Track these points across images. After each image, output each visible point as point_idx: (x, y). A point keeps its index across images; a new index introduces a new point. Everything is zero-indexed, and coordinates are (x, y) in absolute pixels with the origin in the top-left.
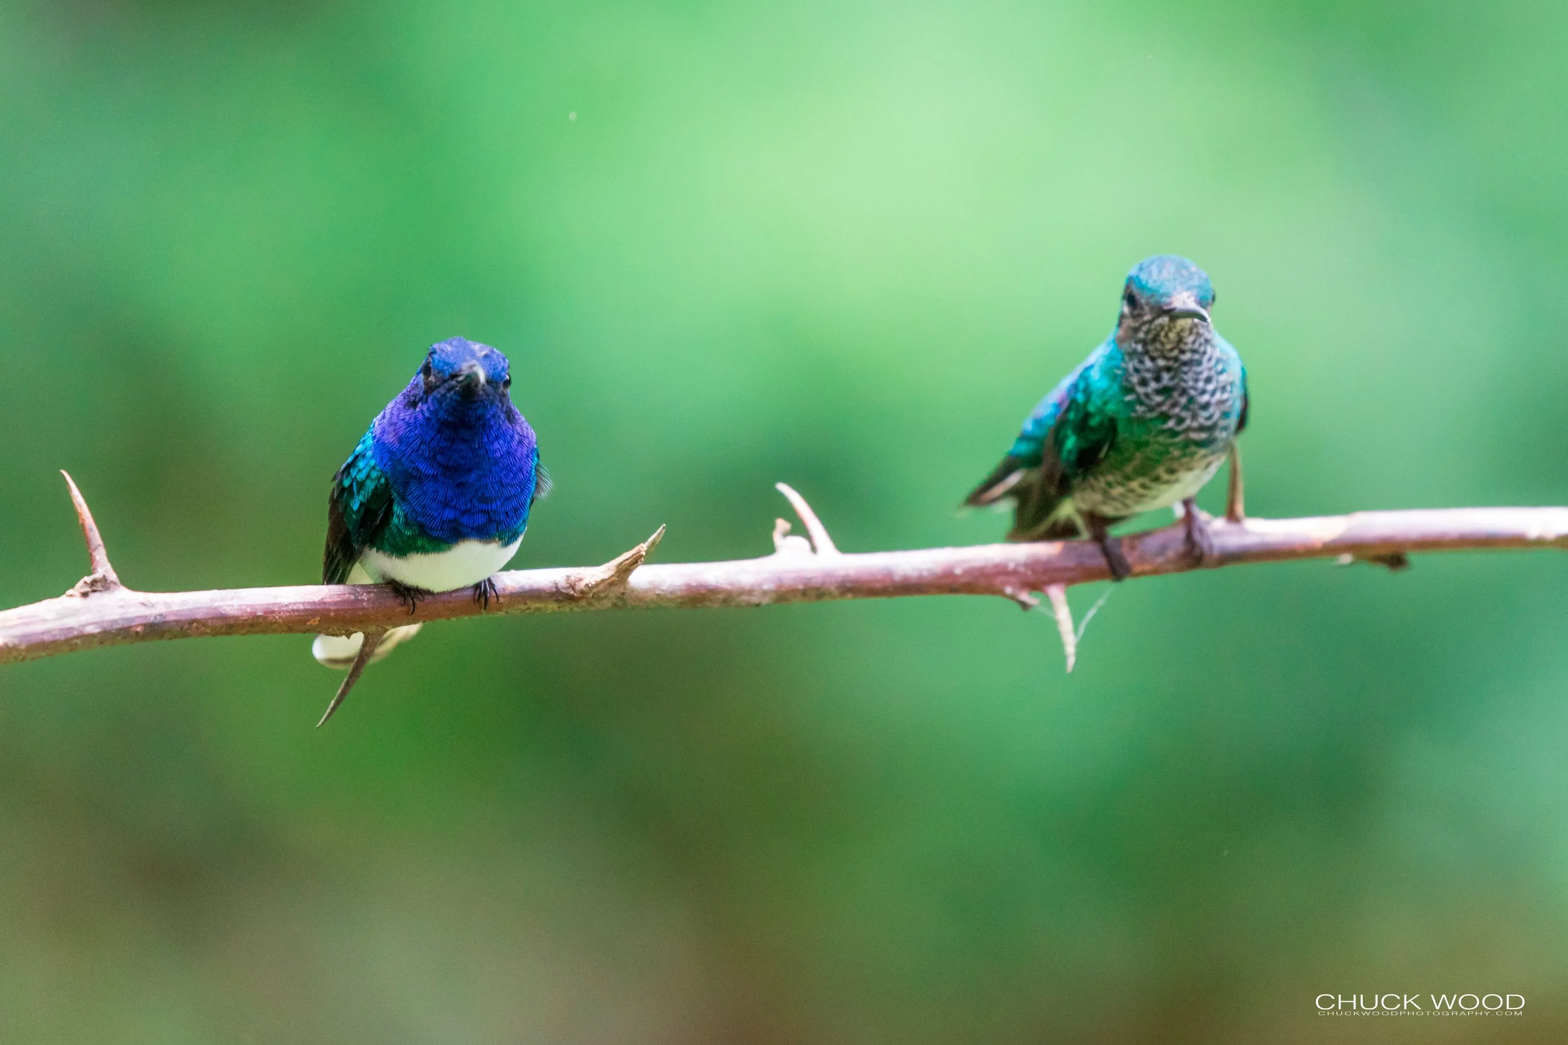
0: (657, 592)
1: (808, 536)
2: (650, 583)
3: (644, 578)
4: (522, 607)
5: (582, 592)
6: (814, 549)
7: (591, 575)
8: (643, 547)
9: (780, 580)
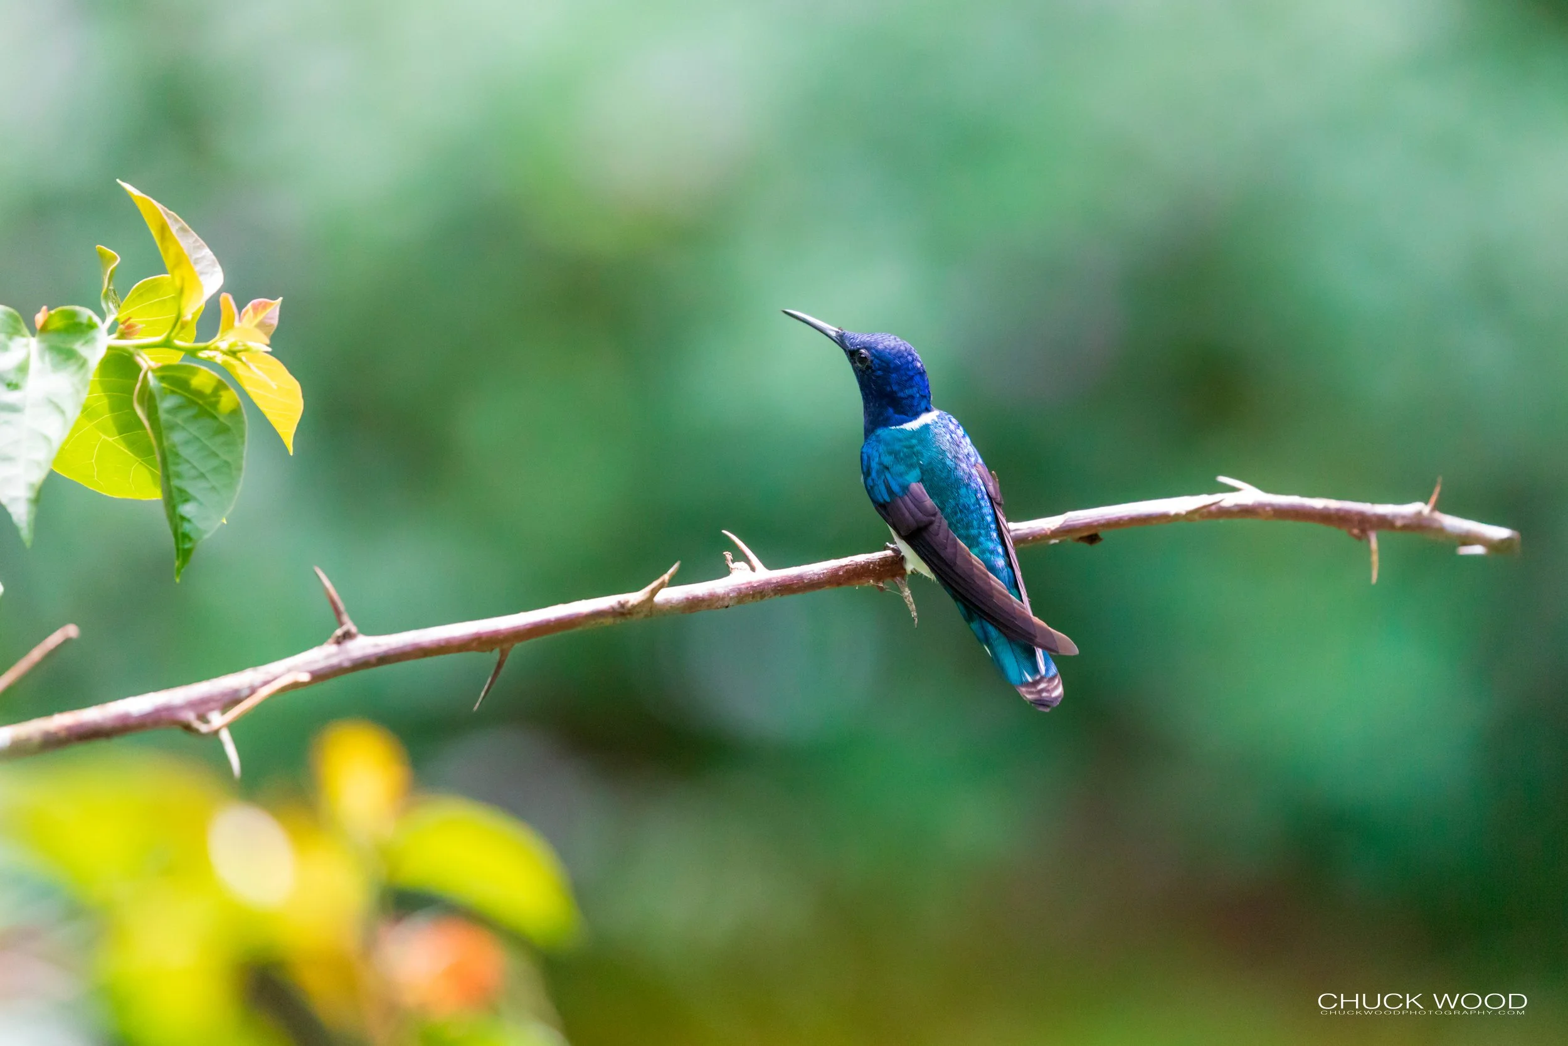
0: (670, 605)
1: (747, 560)
2: (666, 599)
3: (663, 596)
4: (593, 622)
5: (629, 610)
6: (753, 569)
7: (634, 598)
8: (666, 577)
9: (739, 589)
